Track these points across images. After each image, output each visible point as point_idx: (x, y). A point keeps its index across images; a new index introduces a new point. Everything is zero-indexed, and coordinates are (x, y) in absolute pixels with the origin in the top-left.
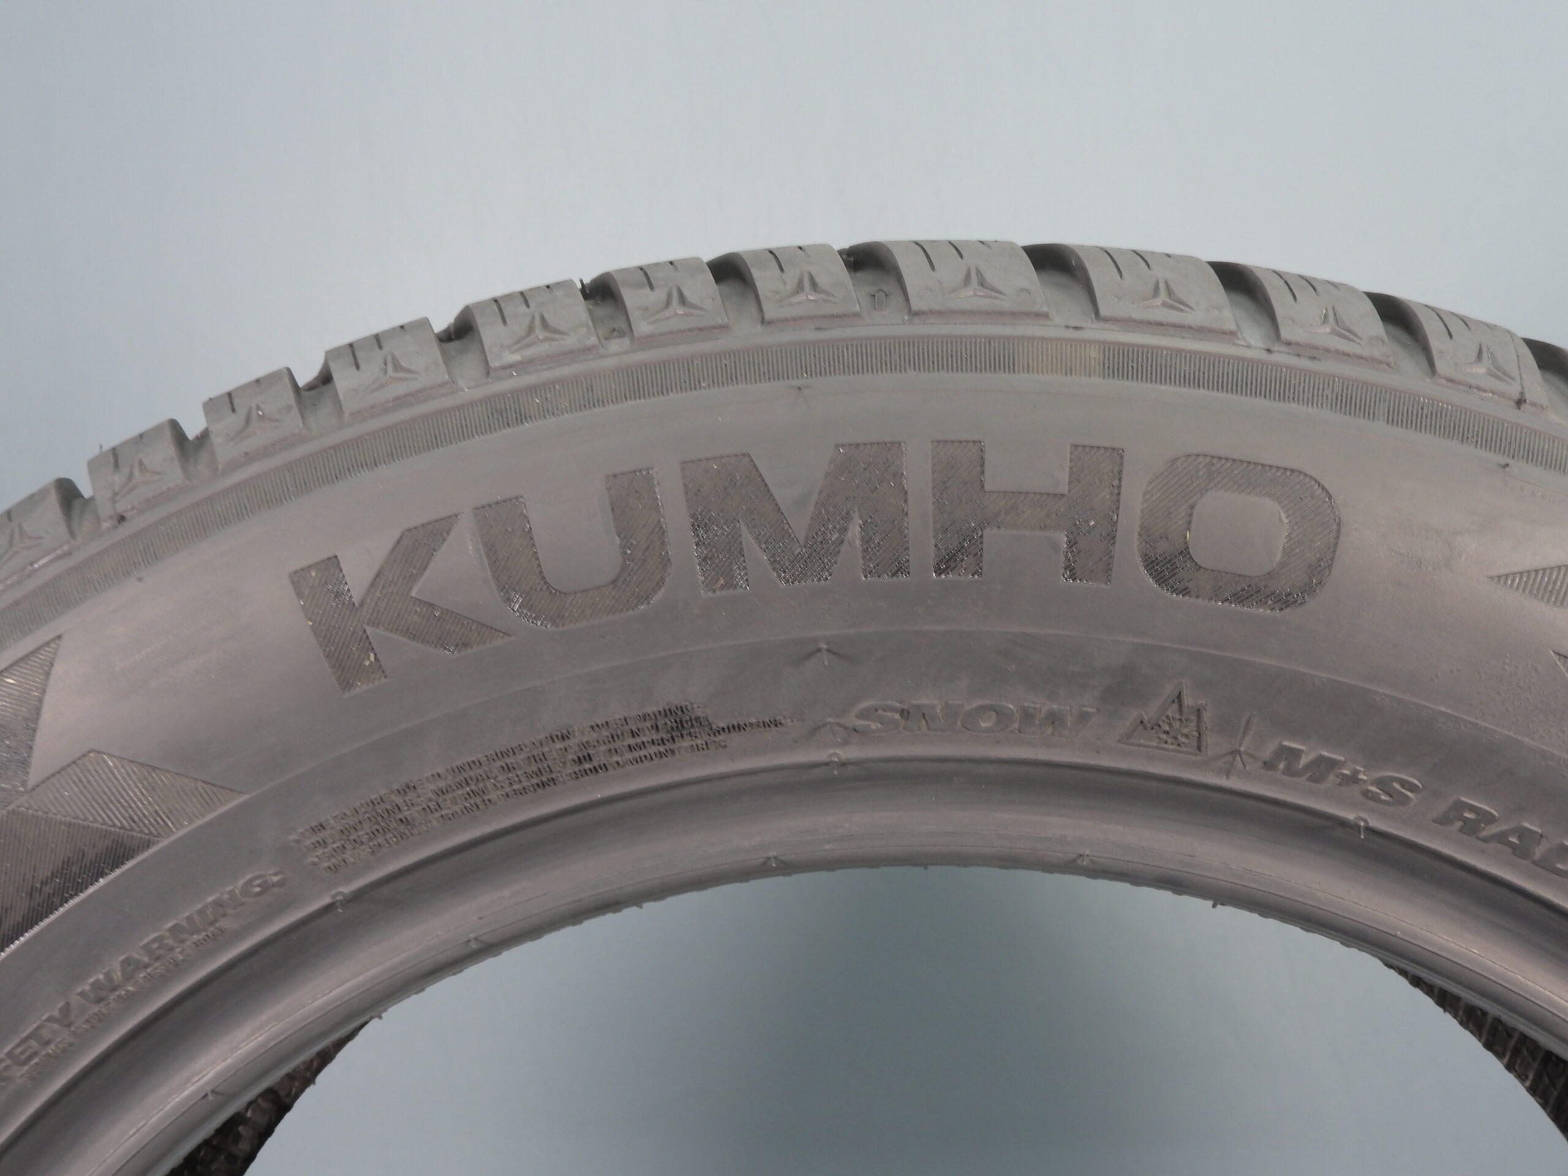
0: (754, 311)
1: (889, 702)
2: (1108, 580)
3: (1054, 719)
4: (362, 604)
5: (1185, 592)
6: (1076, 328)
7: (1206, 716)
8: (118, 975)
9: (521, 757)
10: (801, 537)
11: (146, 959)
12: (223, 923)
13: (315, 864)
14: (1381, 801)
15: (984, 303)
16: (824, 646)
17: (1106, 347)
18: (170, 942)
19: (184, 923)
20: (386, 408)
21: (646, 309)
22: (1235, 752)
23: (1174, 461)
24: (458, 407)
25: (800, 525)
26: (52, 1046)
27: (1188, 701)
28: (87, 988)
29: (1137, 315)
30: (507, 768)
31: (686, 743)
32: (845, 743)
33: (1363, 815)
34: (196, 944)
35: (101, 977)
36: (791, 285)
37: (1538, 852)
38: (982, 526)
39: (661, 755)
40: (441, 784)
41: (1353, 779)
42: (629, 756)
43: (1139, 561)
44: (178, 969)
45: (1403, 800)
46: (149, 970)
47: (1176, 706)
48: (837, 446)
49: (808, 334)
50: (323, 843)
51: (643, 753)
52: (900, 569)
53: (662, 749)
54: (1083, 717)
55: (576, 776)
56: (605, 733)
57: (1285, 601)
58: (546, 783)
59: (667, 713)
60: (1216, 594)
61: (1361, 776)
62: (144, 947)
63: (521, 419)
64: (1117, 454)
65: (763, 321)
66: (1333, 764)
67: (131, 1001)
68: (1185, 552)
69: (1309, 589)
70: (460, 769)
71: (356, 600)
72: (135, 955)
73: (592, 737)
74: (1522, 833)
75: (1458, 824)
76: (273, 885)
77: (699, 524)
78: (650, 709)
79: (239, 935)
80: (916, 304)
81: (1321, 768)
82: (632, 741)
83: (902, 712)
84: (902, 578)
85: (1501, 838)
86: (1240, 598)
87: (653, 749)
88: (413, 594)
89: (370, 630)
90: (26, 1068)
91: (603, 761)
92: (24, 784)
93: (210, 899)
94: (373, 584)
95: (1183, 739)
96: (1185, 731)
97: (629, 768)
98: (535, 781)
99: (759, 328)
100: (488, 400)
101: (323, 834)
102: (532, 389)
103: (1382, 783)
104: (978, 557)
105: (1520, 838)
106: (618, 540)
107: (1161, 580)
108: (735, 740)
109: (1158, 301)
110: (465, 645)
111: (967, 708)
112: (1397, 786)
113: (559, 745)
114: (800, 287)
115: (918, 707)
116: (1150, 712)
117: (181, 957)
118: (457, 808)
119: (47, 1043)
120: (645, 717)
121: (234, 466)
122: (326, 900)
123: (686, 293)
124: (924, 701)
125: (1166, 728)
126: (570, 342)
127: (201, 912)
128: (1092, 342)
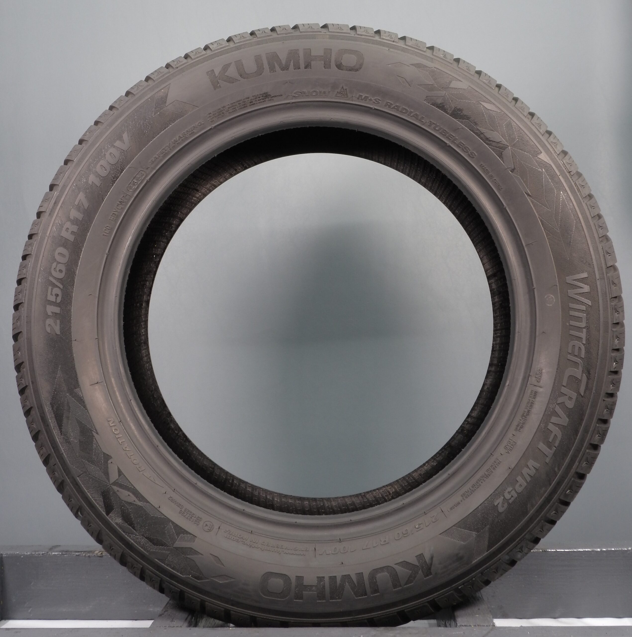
0: (276, 33)
1: (299, 91)
2: (330, 69)
3: (324, 93)
4: (217, 77)
5: (342, 70)
6: (325, 33)
7: (347, 90)
8: (178, 139)
9: (242, 101)
10: (284, 64)
11: (182, 136)
12: (194, 131)
13: (209, 120)
14: (376, 103)
15: (312, 30)
16: (288, 81)
17: (329, 35)
18: (186, 133)
19: (188, 130)
20: (219, 49)
21: (259, 34)
22: (353, 97)
23: (339, 50)
24: (231, 48)
25: (284, 62)
26: (167, 151)
27: (344, 88)
28: (173, 141)
29: (335, 31)
30: (239, 104)
31: (267, 99)
32: (292, 99)
33: (374, 106)
34: (190, 134)
35: (175, 139)
36: (282, 29)
37: (400, 109)
38: (311, 61)
39: (264, 102)
40: (229, 106)
41: (371, 100)
42: (259, 102)
43: (335, 65)
44: (187, 138)
45: (379, 103)
46: (182, 138)
47: (343, 89)
48: (289, 50)
49: (284, 35)
50: (210, 117)
51: (260, 101)
52: (299, 68)
53: (264, 100)
54: (329, 92)
55: (250, 105)
56: (255, 97)
57: (357, 70)
58: (245, 107)
59: (264, 93)
60: (347, 70)
61: (372, 99)
62: (182, 134)
63: (241, 49)
64: (331, 50)
65: (277, 34)
66: (367, 97)
67: (179, 144)
68: (341, 63)
69: (360, 68)
70: (232, 103)
71: (217, 76)
72: (180, 135)
73: (252, 98)
74: (397, 106)
75: (388, 106)
76: (202, 124)
77: (269, 64)
78: (262, 93)
79: (198, 132)
80: (301, 31)
81: (366, 98)
82: (259, 99)
83: (301, 92)
84: (299, 70)
85: (394, 108)
86: (350, 70)
87: (262, 100)
88: (225, 74)
89: (219, 80)
90: (162, 155)
91: (254, 103)
92: (165, 106)
93: (192, 126)
94: (219, 73)
95: (345, 95)
96: (345, 93)
97: (258, 104)
98: (243, 106)
99: (277, 35)
100: (235, 47)
101: (211, 115)
102: (242, 45)
103: (375, 100)
104: (311, 66)
105: (397, 107)
106: (256, 66)
107: (338, 68)
108: (275, 99)
109: (339, 29)
110: (233, 83)
111: (311, 91)
112: (377, 100)
113: (247, 100)
114: (283, 29)
115: (303, 91)
116: (339, 91)
117: (187, 137)
118: (231, 111)
119: (166, 151)
120: (260, 94)
121: (195, 59)
122: (210, 128)
123: (265, 31)
124: (304, 90)
125: (342, 93)
126: (248, 38)
127: (191, 128)
128: (327, 35)
